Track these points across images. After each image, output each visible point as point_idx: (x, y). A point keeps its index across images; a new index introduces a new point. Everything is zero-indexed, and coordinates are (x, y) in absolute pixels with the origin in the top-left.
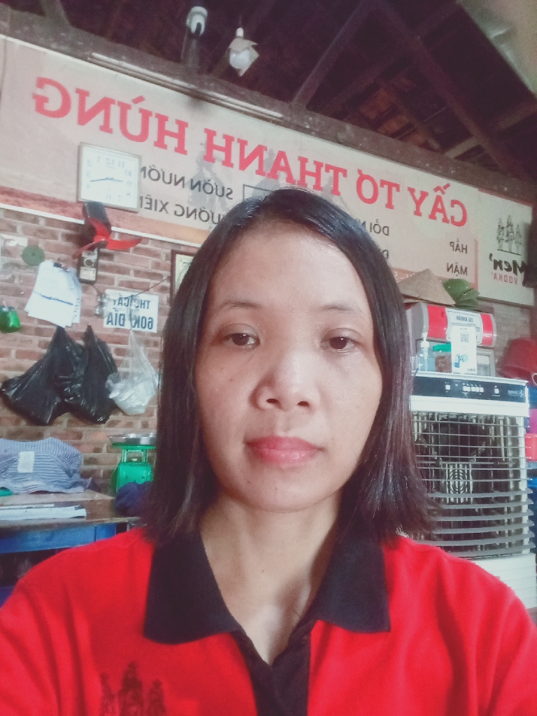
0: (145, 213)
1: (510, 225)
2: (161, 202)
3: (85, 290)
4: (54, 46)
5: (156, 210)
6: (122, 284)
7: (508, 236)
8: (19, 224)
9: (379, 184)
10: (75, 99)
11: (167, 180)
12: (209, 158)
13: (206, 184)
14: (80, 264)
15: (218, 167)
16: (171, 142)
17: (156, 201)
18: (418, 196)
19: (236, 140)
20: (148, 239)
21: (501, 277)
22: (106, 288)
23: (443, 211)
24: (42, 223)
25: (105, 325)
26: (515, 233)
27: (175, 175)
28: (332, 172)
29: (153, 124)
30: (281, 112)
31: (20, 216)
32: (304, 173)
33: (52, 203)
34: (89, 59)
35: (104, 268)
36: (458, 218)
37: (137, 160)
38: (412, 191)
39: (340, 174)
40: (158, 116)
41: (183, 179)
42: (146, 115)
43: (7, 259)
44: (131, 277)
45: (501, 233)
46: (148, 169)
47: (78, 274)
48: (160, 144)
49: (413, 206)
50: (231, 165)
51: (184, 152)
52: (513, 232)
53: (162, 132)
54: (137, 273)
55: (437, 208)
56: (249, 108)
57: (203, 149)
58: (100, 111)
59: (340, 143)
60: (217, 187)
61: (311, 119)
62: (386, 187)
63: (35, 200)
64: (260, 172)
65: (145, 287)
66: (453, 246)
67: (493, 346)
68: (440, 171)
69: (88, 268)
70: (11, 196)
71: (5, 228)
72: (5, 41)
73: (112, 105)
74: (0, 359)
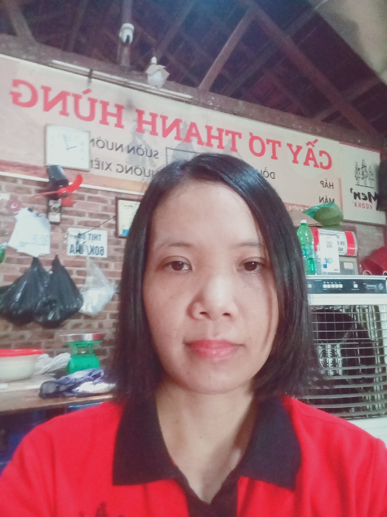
0: (95, 172)
1: (364, 166)
3: (53, 229)
4: (24, 56)
5: (103, 169)
6: (80, 223)
7: (363, 174)
8: (4, 184)
9: (265, 142)
10: (41, 93)
11: (110, 147)
12: (140, 130)
13: (138, 149)
14: (48, 211)
15: (147, 136)
16: (112, 120)
17: (103, 162)
18: (295, 149)
19: (159, 116)
20: (98, 190)
21: (360, 205)
22: (68, 227)
23: (314, 159)
24: (20, 182)
25: (69, 254)
26: (368, 173)
27: (116, 144)
28: (230, 135)
29: (98, 108)
30: (191, 95)
31: (3, 178)
32: (210, 137)
33: (27, 168)
34: (50, 64)
35: (66, 213)
36: (326, 164)
37: (87, 135)
38: (290, 146)
39: (237, 137)
40: (102, 102)
41: (121, 146)
42: (93, 102)
44: (86, 218)
46: (96, 140)
47: (47, 217)
48: (104, 122)
49: (292, 157)
50: (157, 134)
51: (122, 127)
52: (366, 172)
53: (105, 114)
54: (91, 215)
55: (310, 157)
56: (169, 94)
57: (135, 124)
58: (59, 101)
59: (235, 114)
60: (147, 150)
61: (213, 98)
62: (271, 144)
63: (15, 166)
64: (178, 138)
65: (97, 225)
66: (323, 184)
67: (355, 255)
68: (310, 131)
69: (55, 213)
73: (68, 96)
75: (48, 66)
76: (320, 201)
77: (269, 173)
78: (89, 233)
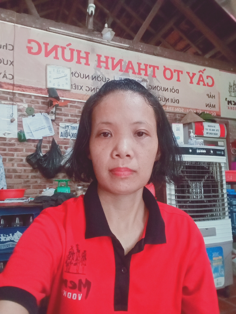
0: (73, 91)
1: (234, 85)
2: (80, 86)
4: (34, 26)
5: (78, 89)
6: (66, 120)
7: (234, 89)
8: (24, 99)
9: (173, 72)
10: (43, 47)
11: (82, 77)
12: (99, 66)
13: (98, 77)
15: (103, 70)
16: (83, 61)
17: (78, 86)
18: (191, 75)
19: (110, 58)
20: (75, 101)
21: (231, 108)
22: (59, 123)
23: (203, 81)
24: (33, 97)
25: (60, 137)
27: (85, 75)
28: (152, 68)
29: (75, 54)
30: (129, 45)
31: (24, 95)
32: (140, 69)
33: (36, 90)
35: (58, 114)
36: (210, 84)
37: (69, 69)
38: (188, 73)
39: (156, 69)
40: (77, 51)
41: (88, 76)
42: (72, 51)
43: (20, 113)
44: (70, 118)
45: (231, 89)
46: (74, 73)
48: (79, 62)
49: (189, 80)
50: (109, 69)
51: (89, 65)
53: (79, 57)
54: (72, 116)
55: (201, 79)
56: (115, 44)
57: (96, 63)
58: (53, 51)
59: (155, 55)
60: (103, 78)
61: (142, 46)
62: (176, 72)
63: (29, 89)
64: (121, 70)
65: (75, 121)
66: (208, 96)
67: (226, 136)
68: (201, 64)
69: (52, 115)
70: (20, 88)
71: (18, 101)
72: (14, 25)
73: (58, 48)
74: (19, 152)
75: (47, 31)
76: (206, 106)
77: (175, 90)
78: (71, 126)
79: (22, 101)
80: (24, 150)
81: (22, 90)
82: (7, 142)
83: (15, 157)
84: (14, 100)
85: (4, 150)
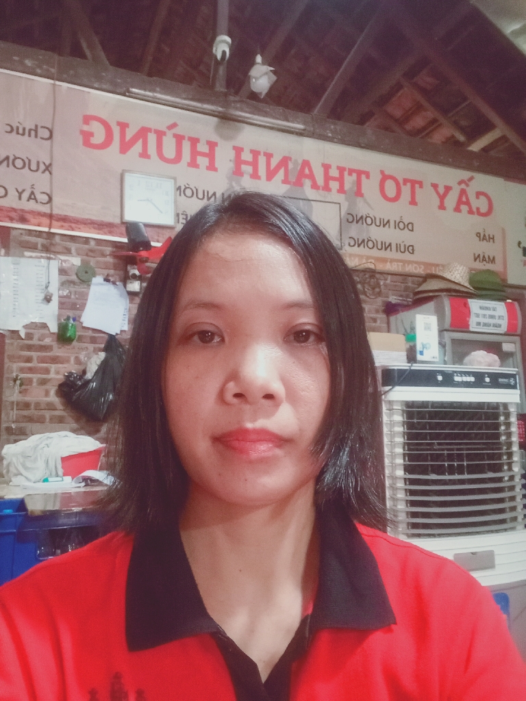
3: (131, 301)
4: (96, 85)
8: (73, 247)
9: (401, 182)
10: (116, 131)
11: (200, 196)
12: (238, 172)
14: (126, 279)
15: (246, 181)
16: (203, 161)
18: (441, 190)
19: (262, 154)
23: (468, 203)
24: (92, 243)
27: (208, 192)
28: (354, 175)
29: (186, 146)
30: (304, 123)
31: (73, 238)
32: (327, 178)
33: (100, 226)
34: (127, 94)
36: (484, 209)
37: (173, 181)
38: (435, 186)
39: (363, 177)
40: (190, 139)
41: (214, 194)
42: (179, 139)
43: (64, 278)
46: (183, 188)
47: (125, 286)
48: (193, 164)
49: (437, 201)
50: (258, 178)
51: (215, 170)
53: (195, 153)
55: (463, 200)
56: (273, 124)
57: (232, 165)
58: (139, 140)
59: (362, 147)
61: (332, 127)
62: (409, 185)
63: (85, 224)
64: (285, 181)
66: (479, 237)
67: (519, 331)
68: (465, 166)
69: (134, 281)
70: (65, 222)
71: (61, 251)
72: (54, 85)
73: (149, 134)
74: (61, 365)
75: (125, 96)
76: (475, 260)
77: (406, 224)
79: (68, 251)
80: (72, 359)
81: (71, 227)
82: (35, 342)
83: (52, 375)
84: (53, 249)
85: (29, 360)
